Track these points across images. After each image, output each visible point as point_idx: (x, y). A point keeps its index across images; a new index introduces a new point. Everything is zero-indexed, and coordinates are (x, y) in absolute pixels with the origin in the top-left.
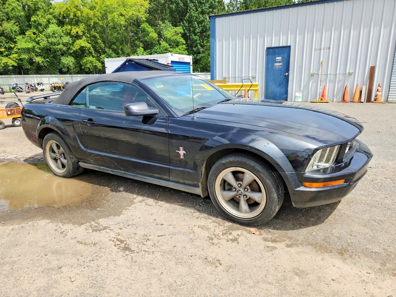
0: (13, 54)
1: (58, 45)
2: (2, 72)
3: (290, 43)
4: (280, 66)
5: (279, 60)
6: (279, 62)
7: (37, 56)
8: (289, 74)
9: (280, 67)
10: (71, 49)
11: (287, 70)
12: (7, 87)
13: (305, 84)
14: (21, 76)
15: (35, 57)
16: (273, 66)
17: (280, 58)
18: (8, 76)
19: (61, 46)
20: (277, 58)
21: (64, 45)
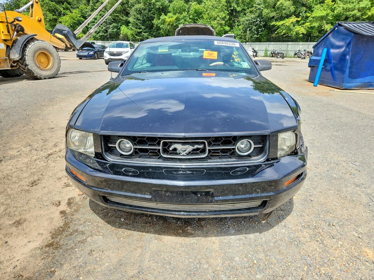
0: (308, 22)
1: (352, 11)
2: (294, 39)
7: (327, 23)
10: (366, 14)
12: (293, 53)
14: (308, 43)
15: (325, 24)
18: (297, 43)
19: (356, 12)
21: (359, 10)
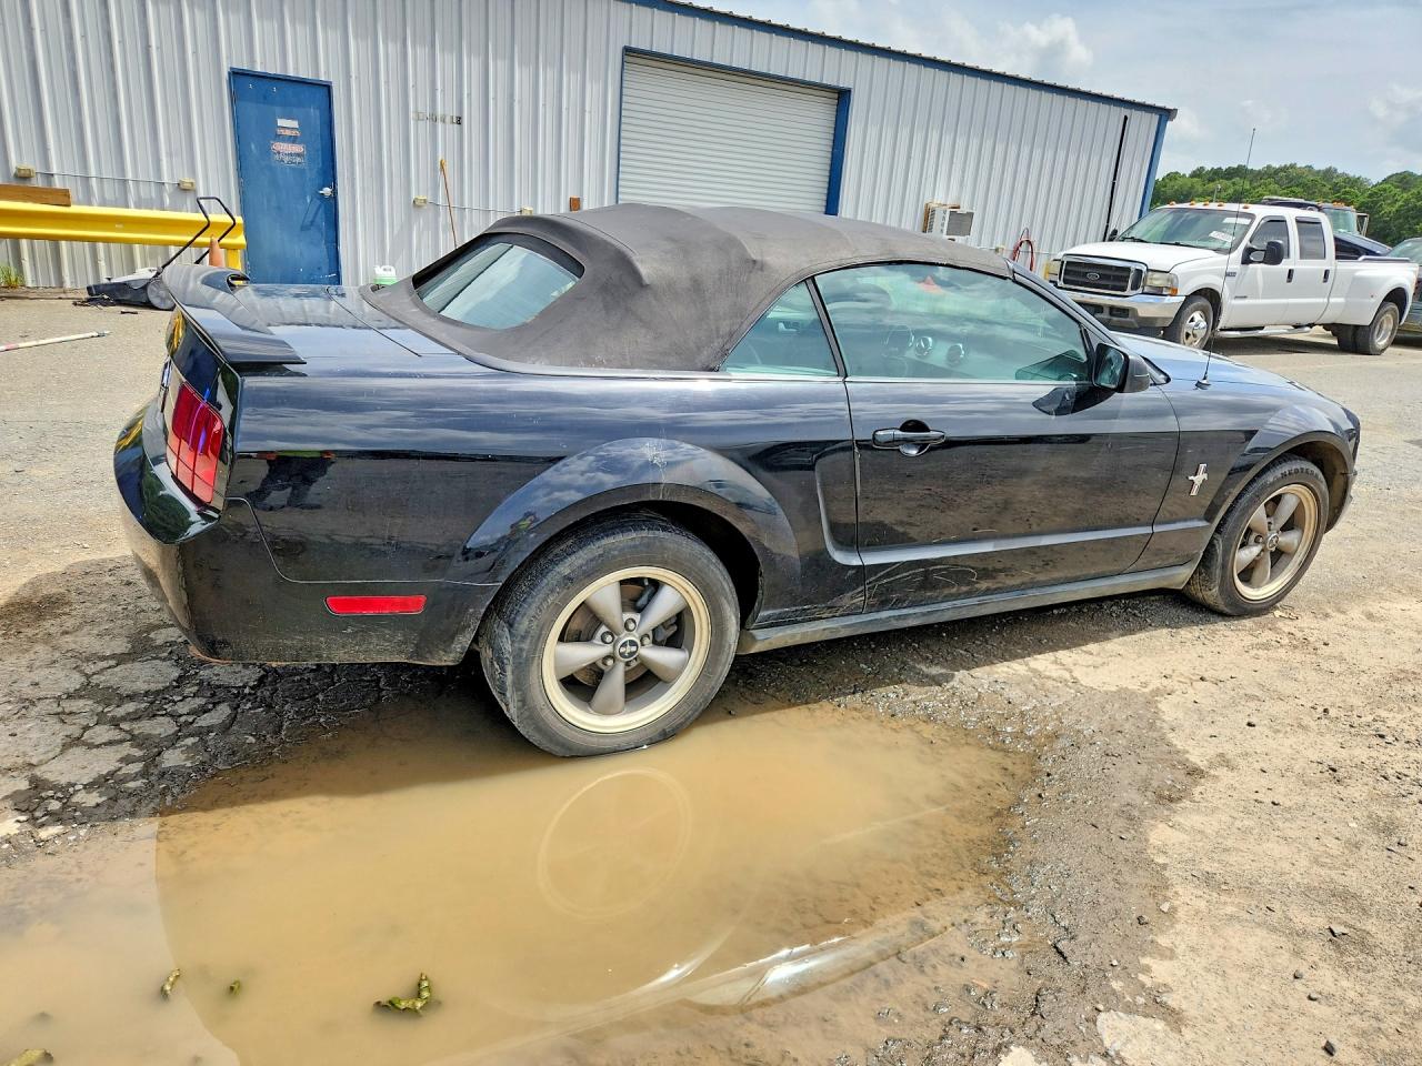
3: (327, 72)
4: (298, 155)
5: (288, 133)
6: (293, 140)
8: (335, 192)
9: (298, 160)
11: (329, 174)
13: (396, 232)
16: (267, 152)
17: (295, 124)
20: (281, 122)
